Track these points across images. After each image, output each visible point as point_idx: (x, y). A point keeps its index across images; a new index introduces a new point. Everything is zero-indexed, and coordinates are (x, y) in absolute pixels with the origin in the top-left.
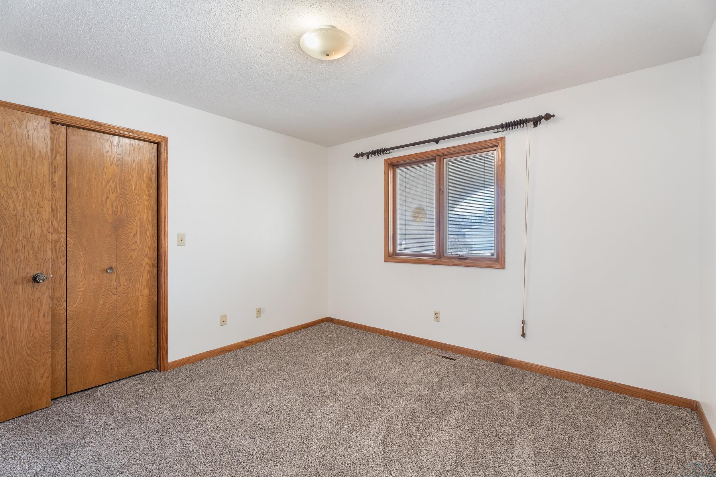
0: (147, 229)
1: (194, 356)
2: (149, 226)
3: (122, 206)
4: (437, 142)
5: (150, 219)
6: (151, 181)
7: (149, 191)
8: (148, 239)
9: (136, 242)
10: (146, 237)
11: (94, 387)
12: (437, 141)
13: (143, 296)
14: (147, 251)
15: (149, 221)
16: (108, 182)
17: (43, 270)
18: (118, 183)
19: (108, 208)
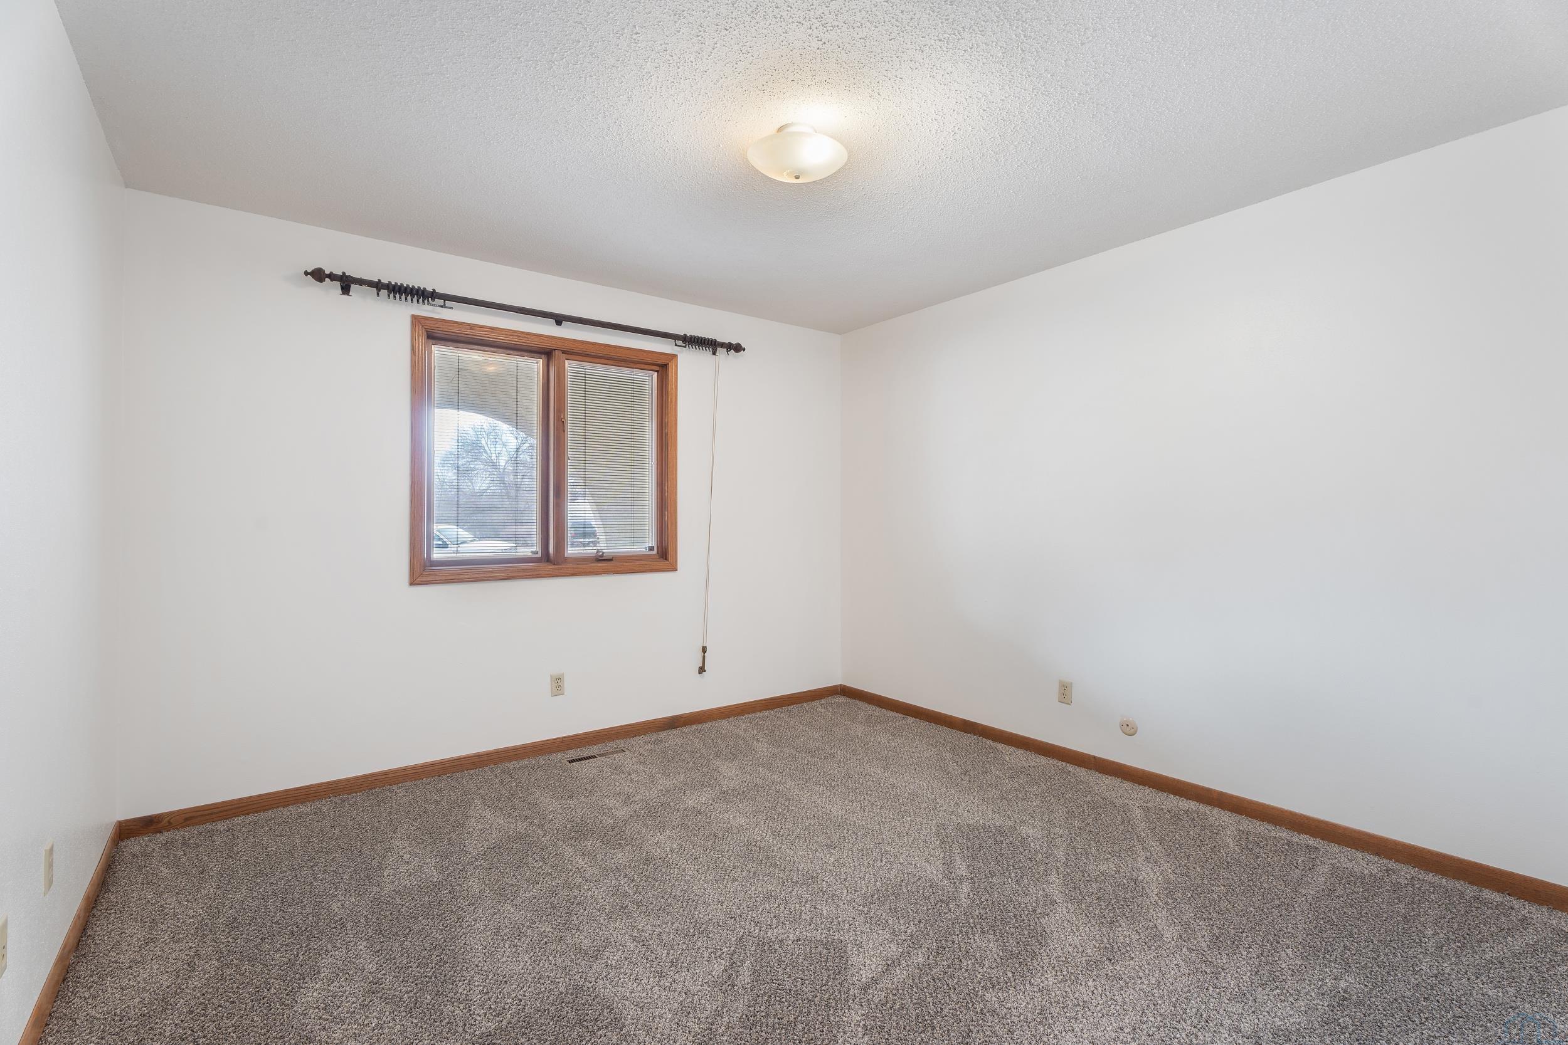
4: (559, 323)
12: (559, 319)
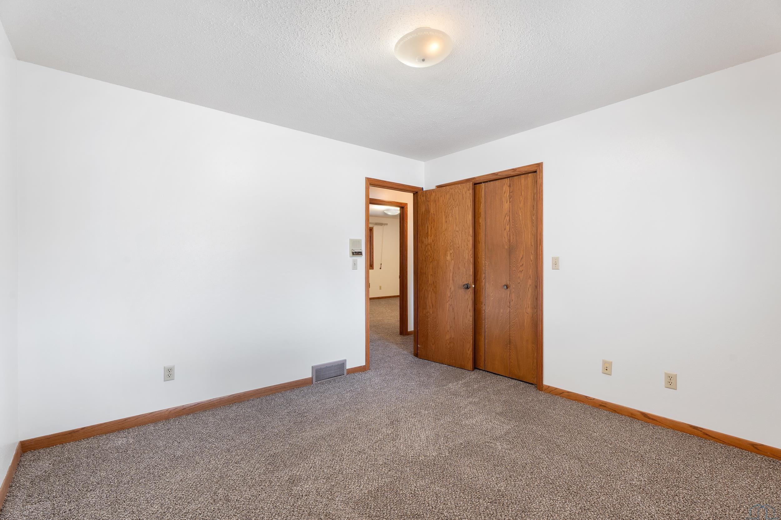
0: (531, 254)
1: (568, 392)
2: (532, 250)
3: (513, 235)
5: (533, 244)
6: (534, 209)
7: (532, 218)
8: (531, 262)
9: (523, 265)
10: (530, 261)
11: (496, 374)
13: (528, 314)
14: (530, 273)
15: (532, 246)
16: (505, 216)
17: (469, 282)
18: (510, 216)
19: (505, 237)
